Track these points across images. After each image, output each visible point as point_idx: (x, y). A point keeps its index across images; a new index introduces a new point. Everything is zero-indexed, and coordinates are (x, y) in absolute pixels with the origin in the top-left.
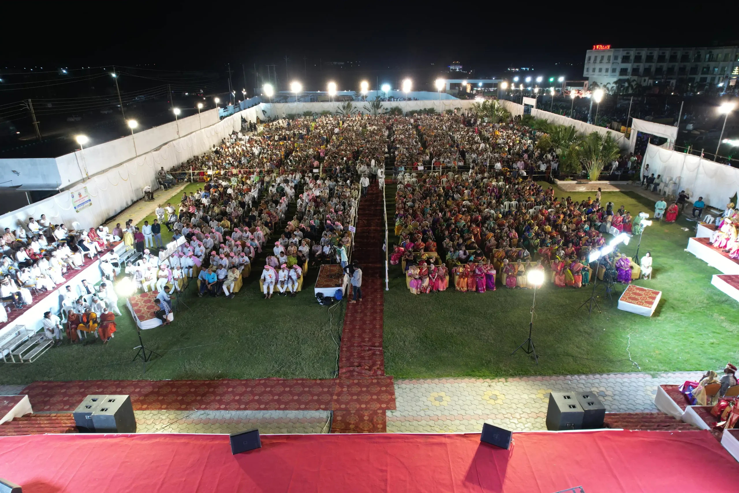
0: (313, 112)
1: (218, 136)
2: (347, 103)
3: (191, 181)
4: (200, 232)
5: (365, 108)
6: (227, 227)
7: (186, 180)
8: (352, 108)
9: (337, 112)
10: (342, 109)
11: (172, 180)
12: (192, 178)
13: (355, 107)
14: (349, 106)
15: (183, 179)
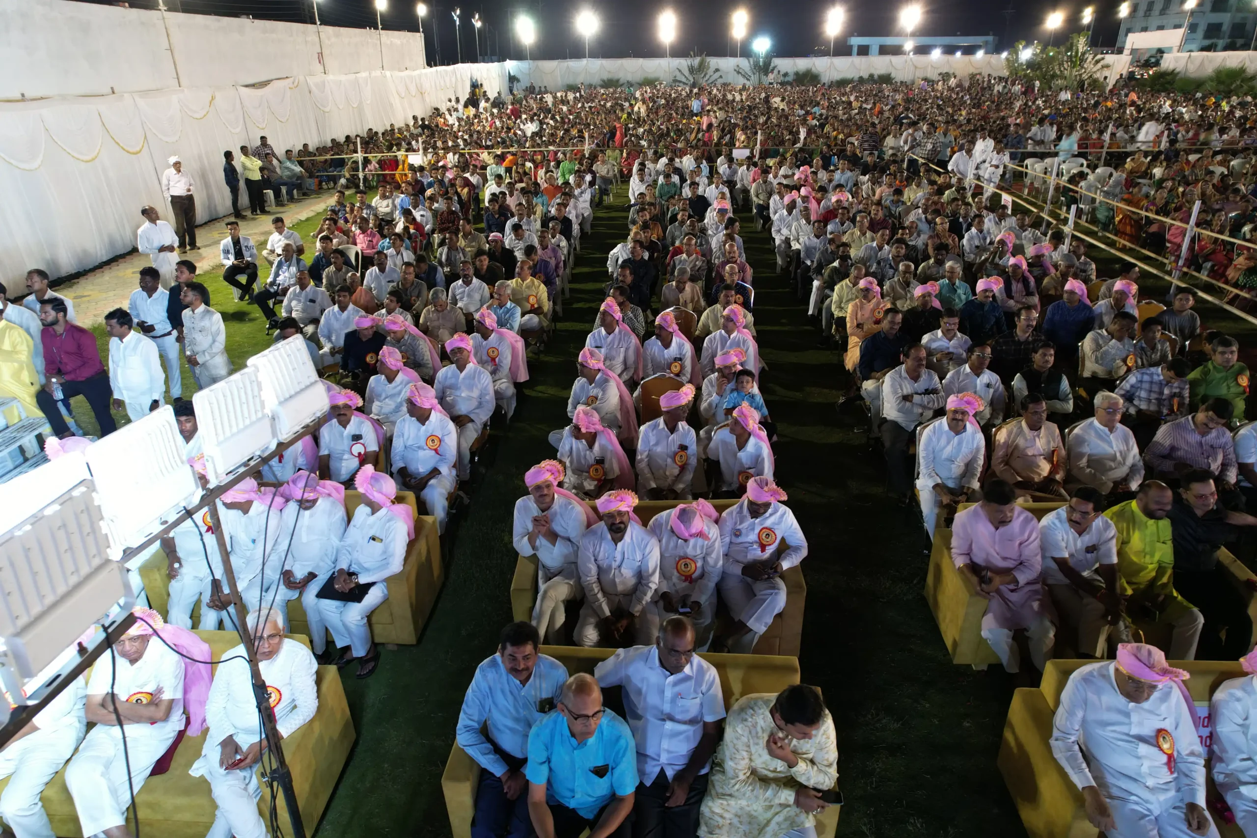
0: (621, 82)
1: (423, 99)
2: (697, 61)
3: (357, 186)
4: (414, 330)
5: (739, 73)
6: (537, 311)
7: (343, 181)
8: (710, 72)
9: (675, 81)
10: (687, 73)
11: (300, 177)
12: (361, 175)
13: (717, 70)
14: (702, 68)
15: (335, 180)
